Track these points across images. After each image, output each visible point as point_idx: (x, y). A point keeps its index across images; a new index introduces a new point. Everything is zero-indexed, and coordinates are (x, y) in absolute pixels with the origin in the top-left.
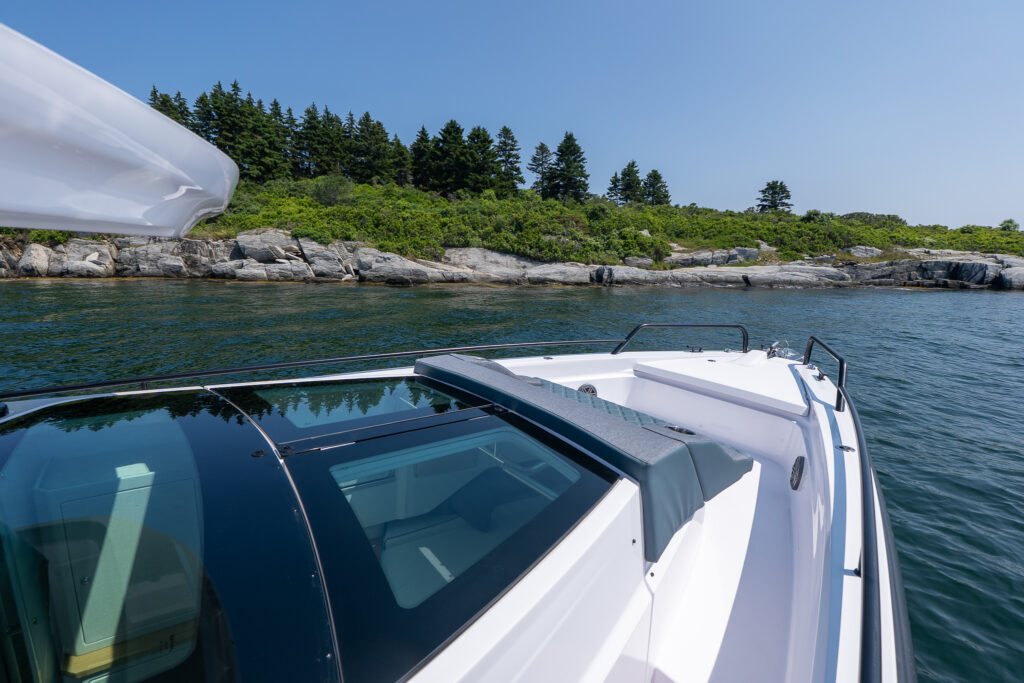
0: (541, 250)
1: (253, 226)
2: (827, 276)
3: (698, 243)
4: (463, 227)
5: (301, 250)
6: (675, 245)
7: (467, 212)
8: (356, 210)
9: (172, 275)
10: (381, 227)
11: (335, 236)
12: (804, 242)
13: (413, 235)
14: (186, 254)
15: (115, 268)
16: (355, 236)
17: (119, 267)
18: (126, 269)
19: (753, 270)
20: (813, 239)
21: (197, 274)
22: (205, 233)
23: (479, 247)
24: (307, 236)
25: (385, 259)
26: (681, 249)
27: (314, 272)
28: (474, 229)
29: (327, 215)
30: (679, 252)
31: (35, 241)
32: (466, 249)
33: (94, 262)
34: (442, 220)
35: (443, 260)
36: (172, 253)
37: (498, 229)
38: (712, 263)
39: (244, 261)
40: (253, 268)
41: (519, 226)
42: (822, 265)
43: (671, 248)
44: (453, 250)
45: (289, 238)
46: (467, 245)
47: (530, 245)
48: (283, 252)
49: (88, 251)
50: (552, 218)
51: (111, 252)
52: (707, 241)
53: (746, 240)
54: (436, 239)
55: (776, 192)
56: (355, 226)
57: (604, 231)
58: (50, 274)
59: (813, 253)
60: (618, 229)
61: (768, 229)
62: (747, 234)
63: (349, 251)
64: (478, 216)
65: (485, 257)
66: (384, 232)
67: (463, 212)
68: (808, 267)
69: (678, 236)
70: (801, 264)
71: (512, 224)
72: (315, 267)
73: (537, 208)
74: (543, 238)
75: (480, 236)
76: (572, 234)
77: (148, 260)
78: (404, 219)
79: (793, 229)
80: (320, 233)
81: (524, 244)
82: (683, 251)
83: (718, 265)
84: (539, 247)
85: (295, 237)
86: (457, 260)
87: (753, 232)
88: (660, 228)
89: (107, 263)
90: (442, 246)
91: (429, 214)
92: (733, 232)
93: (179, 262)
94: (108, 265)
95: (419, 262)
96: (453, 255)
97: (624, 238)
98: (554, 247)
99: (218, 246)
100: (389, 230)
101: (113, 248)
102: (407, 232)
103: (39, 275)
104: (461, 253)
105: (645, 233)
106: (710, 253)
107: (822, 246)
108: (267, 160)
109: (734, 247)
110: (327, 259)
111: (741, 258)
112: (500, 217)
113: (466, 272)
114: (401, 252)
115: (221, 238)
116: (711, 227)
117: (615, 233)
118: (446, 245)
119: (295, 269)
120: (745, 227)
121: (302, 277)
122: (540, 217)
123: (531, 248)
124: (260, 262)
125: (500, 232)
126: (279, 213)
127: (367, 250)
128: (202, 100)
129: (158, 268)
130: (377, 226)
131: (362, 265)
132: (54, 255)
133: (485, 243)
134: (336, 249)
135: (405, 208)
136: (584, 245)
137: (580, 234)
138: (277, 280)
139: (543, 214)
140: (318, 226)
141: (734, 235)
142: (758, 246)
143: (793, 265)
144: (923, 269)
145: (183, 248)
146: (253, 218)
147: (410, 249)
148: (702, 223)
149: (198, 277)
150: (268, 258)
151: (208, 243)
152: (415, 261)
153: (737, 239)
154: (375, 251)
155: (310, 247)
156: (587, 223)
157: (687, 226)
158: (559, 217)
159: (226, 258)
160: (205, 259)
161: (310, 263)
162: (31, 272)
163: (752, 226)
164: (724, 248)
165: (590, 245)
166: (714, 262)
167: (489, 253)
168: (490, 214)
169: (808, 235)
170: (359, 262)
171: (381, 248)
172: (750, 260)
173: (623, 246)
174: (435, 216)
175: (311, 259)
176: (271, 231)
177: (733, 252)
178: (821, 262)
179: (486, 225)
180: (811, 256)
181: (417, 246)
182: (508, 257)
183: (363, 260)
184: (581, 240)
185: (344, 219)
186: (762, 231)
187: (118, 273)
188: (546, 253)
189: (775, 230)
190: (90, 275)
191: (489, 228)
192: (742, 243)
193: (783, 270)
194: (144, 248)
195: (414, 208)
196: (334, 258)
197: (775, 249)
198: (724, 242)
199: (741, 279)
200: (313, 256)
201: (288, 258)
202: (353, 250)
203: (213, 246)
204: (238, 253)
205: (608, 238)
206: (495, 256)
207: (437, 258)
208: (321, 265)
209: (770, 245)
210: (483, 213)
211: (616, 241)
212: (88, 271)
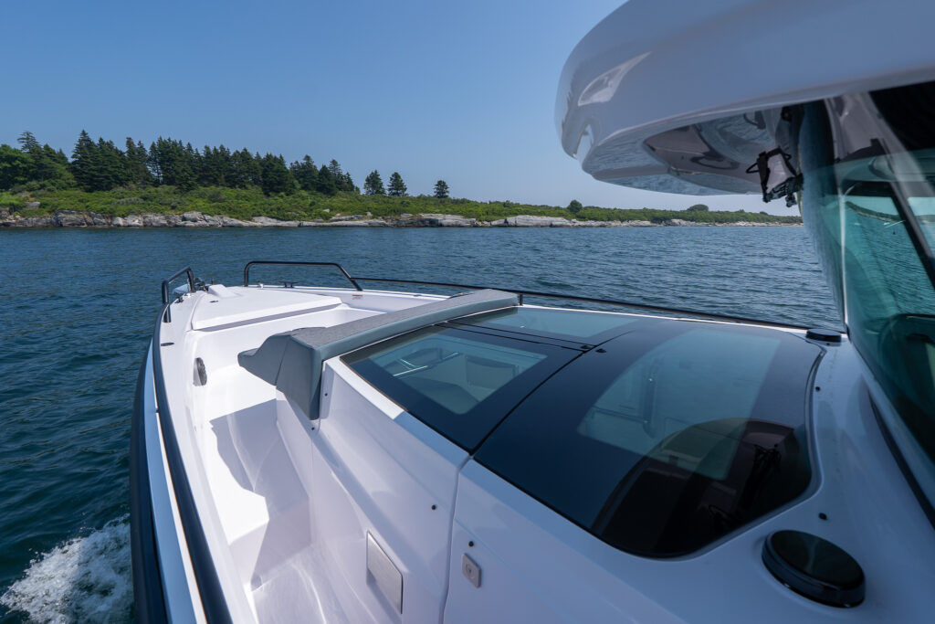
31: (118, 216)
37: (271, 210)
40: (189, 224)
46: (260, 216)
49: (134, 219)
55: (441, 186)
58: (125, 226)
66: (232, 212)
85: (203, 214)
108: (190, 182)
113: (259, 224)
114: (237, 218)
128: (153, 146)
131: (224, 223)
132: (125, 220)
134: (216, 218)
144: (423, 221)
155: (207, 217)
162: (117, 226)
166: (346, 220)
181: (243, 217)
196: (217, 220)
204: (184, 219)
206: (269, 219)
207: (250, 220)
208: (211, 223)
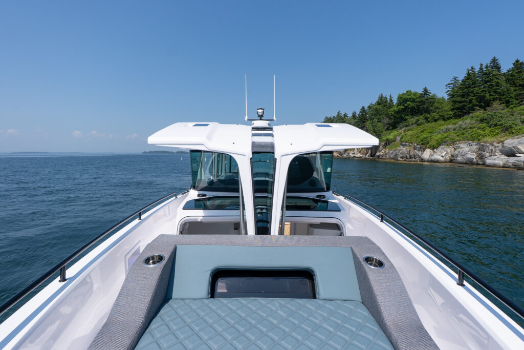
9: (469, 162)
14: (480, 152)
15: (450, 159)
17: (452, 159)
18: (454, 159)
21: (481, 163)
22: (495, 139)
31: (429, 148)
33: (442, 156)
36: (474, 152)
40: (501, 160)
48: (523, 150)
49: (443, 151)
51: (451, 152)
58: (428, 161)
77: (462, 155)
93: (473, 156)
94: (448, 158)
99: (498, 147)
101: (453, 150)
103: (424, 161)
124: (507, 156)
129: (464, 159)
132: (433, 153)
138: (509, 167)
145: (479, 149)
150: (512, 154)
159: (497, 154)
160: (488, 155)
162: (422, 160)
187: (451, 161)
190: (437, 161)
194: (464, 149)
203: (495, 147)
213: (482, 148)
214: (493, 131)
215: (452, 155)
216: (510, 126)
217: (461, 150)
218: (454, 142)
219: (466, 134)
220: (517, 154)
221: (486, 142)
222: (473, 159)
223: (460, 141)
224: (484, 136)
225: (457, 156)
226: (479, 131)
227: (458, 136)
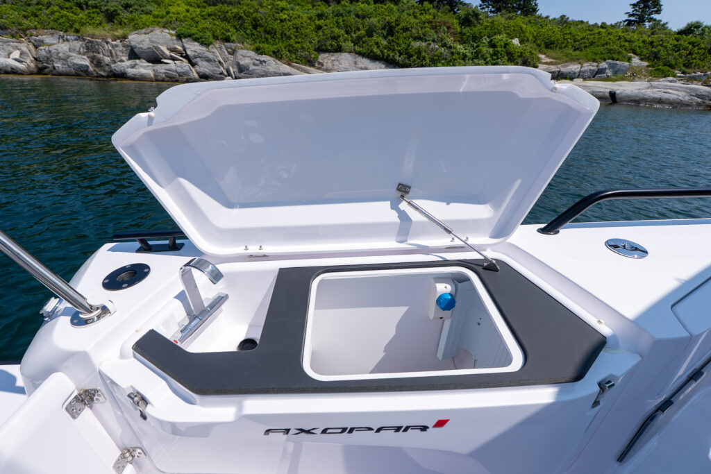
0: (410, 56)
1: (145, 26)
2: (698, 96)
3: (567, 56)
4: (336, 30)
5: (185, 50)
6: (542, 56)
7: (341, 15)
8: (235, 10)
9: (81, 73)
10: (259, 29)
11: (216, 38)
12: (681, 56)
13: (290, 38)
14: (91, 54)
15: (37, 66)
16: (234, 38)
17: (40, 66)
18: (46, 68)
19: (620, 85)
20: (690, 54)
21: (102, 73)
22: (104, 32)
23: (350, 52)
24: (190, 36)
25: (261, 62)
26: (549, 60)
27: (198, 73)
28: (347, 32)
29: (209, 15)
30: (546, 63)
32: (339, 54)
33: (16, 60)
34: (317, 22)
35: (317, 65)
36: (79, 53)
38: (578, 77)
39: (137, 61)
41: (390, 30)
42: (692, 83)
43: (539, 59)
44: (326, 55)
45: (174, 38)
47: (399, 51)
48: (168, 53)
50: (424, 23)
51: (30, 51)
52: (577, 53)
53: (619, 53)
54: (311, 42)
56: (235, 26)
57: (475, 38)
59: (687, 70)
60: (488, 37)
61: (644, 42)
62: (621, 46)
63: (229, 53)
64: (352, 19)
65: (356, 63)
67: (339, 15)
68: (678, 84)
69: (547, 47)
70: (671, 82)
71: (384, 28)
72: (198, 68)
73: (411, 12)
74: (413, 43)
75: (352, 41)
76: (442, 40)
77: (60, 59)
78: (282, 21)
79: (671, 42)
80: (201, 34)
81: (394, 50)
82: (551, 63)
83: (585, 79)
84: (407, 54)
86: (330, 65)
87: (627, 44)
88: (531, 38)
89: (28, 61)
90: (315, 50)
91: (305, 16)
92: (606, 44)
93: (85, 61)
94: (29, 63)
95: (293, 67)
96: (326, 60)
97: (493, 45)
98: (423, 54)
99: (117, 46)
100: (267, 32)
101: (31, 47)
102: (283, 35)
104: (333, 58)
105: (516, 41)
106: (579, 66)
107: (699, 62)
109: (605, 60)
110: (209, 60)
111: (609, 73)
112: (374, 20)
115: (119, 39)
116: (584, 38)
117: (485, 40)
118: (320, 50)
119: (179, 70)
120: (620, 38)
121: (185, 77)
122: (413, 20)
123: (401, 54)
124: (149, 61)
125: (372, 36)
126: (168, 13)
127: (244, 51)
129: (69, 67)
130: (255, 27)
133: (357, 48)
135: (283, 9)
136: (452, 54)
137: (450, 40)
138: (163, 81)
139: (415, 17)
140: (201, 26)
141: (606, 47)
142: (629, 60)
143: (663, 82)
145: (87, 48)
146: (144, 17)
147: (285, 52)
148: (574, 33)
149: (102, 76)
150: (155, 59)
151: (107, 43)
152: (289, 65)
153: (610, 51)
154: (252, 54)
156: (459, 30)
157: (559, 36)
158: (431, 22)
159: (124, 58)
160: (107, 59)
161: (193, 65)
163: (628, 37)
164: (594, 61)
165: (459, 53)
167: (359, 59)
168: (363, 17)
169: (685, 49)
170: (238, 64)
171: (258, 51)
172: (619, 75)
173: (492, 56)
174: (310, 19)
175: (194, 61)
176: (158, 31)
177: (604, 65)
178: (692, 79)
179: (358, 29)
180: (683, 73)
182: (377, 63)
183: (242, 63)
184: (450, 47)
185: (225, 19)
186: (636, 43)
187: (40, 71)
188: (415, 61)
189: (651, 43)
190: (14, 71)
191: (362, 32)
192: (615, 56)
193: (652, 87)
194: (55, 46)
195: (292, 9)
197: (646, 64)
198: (595, 54)
199: (607, 94)
200: (196, 57)
201: (173, 59)
202: (233, 52)
203: (113, 46)
205: (478, 46)
209: (642, 59)
210: (357, 16)
211: (484, 50)
212: (12, 68)
213: (91, 48)
214: (93, 15)
215: (36, 59)
216: (115, 11)
217: (52, 48)
218: (24, 31)
219: (43, 17)
220: (161, 59)
221: (93, 36)
222: (87, 66)
223: (36, 28)
224: (83, 24)
225: (48, 59)
226: (65, 12)
227: (25, 17)
